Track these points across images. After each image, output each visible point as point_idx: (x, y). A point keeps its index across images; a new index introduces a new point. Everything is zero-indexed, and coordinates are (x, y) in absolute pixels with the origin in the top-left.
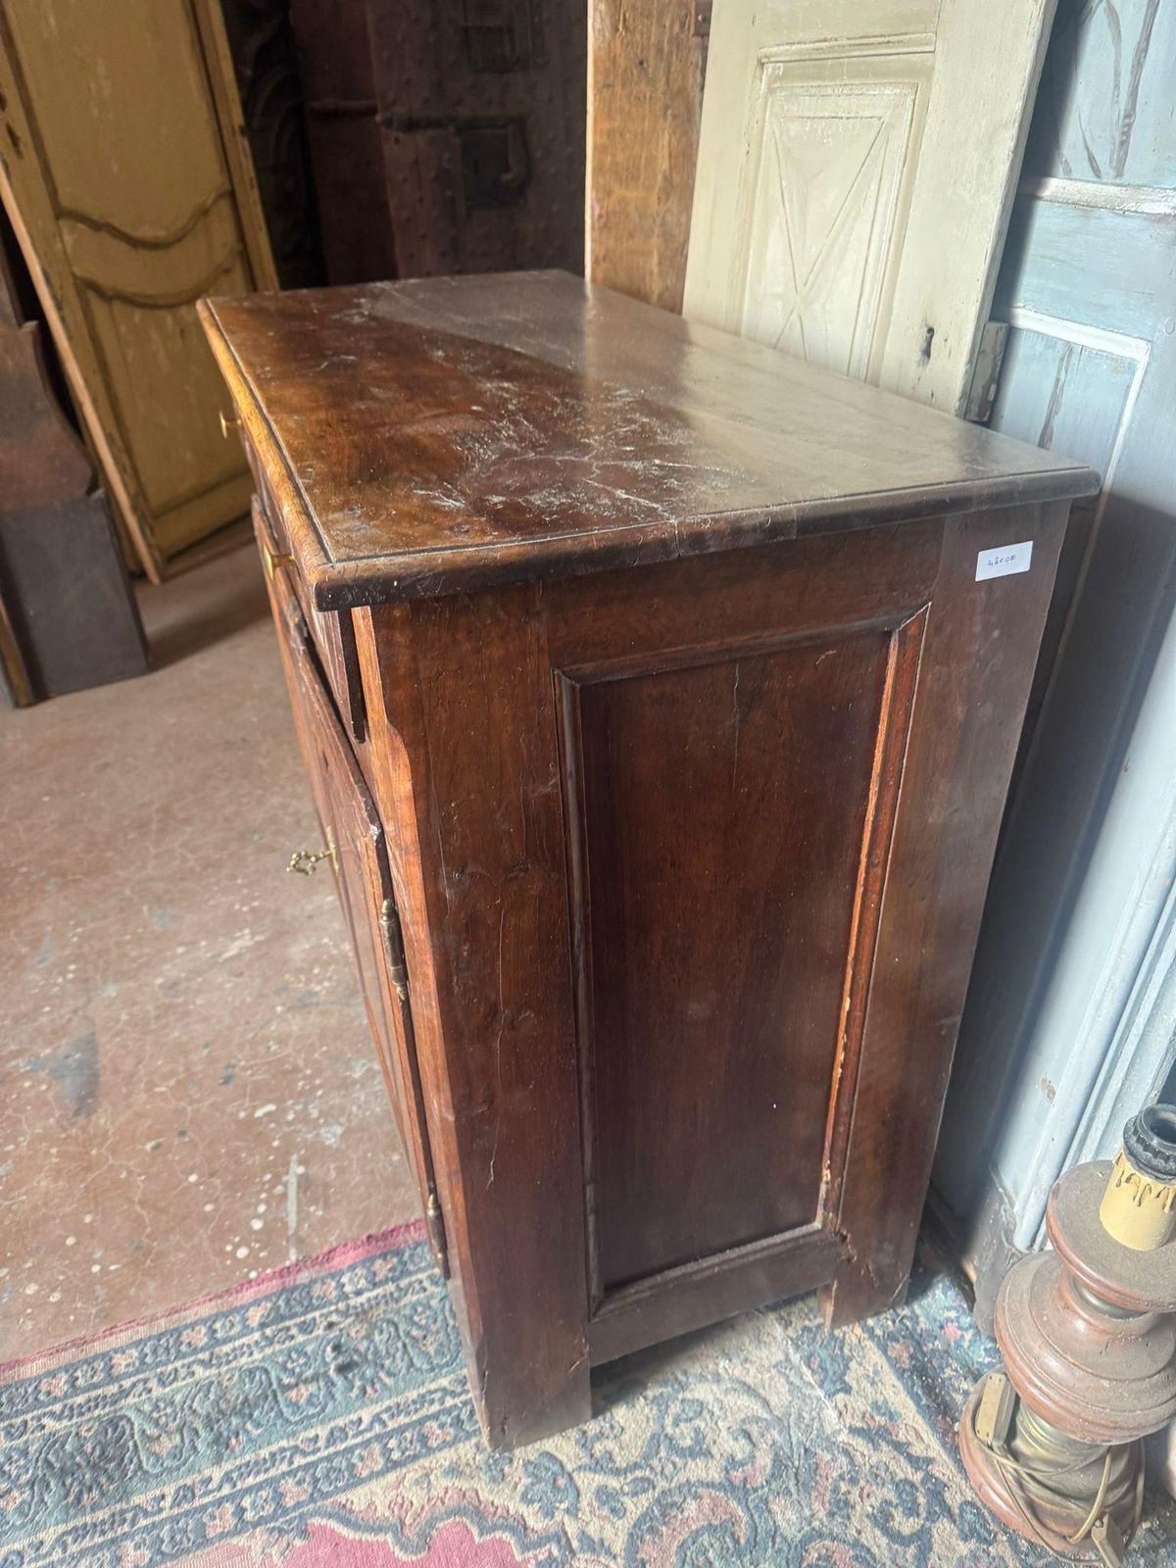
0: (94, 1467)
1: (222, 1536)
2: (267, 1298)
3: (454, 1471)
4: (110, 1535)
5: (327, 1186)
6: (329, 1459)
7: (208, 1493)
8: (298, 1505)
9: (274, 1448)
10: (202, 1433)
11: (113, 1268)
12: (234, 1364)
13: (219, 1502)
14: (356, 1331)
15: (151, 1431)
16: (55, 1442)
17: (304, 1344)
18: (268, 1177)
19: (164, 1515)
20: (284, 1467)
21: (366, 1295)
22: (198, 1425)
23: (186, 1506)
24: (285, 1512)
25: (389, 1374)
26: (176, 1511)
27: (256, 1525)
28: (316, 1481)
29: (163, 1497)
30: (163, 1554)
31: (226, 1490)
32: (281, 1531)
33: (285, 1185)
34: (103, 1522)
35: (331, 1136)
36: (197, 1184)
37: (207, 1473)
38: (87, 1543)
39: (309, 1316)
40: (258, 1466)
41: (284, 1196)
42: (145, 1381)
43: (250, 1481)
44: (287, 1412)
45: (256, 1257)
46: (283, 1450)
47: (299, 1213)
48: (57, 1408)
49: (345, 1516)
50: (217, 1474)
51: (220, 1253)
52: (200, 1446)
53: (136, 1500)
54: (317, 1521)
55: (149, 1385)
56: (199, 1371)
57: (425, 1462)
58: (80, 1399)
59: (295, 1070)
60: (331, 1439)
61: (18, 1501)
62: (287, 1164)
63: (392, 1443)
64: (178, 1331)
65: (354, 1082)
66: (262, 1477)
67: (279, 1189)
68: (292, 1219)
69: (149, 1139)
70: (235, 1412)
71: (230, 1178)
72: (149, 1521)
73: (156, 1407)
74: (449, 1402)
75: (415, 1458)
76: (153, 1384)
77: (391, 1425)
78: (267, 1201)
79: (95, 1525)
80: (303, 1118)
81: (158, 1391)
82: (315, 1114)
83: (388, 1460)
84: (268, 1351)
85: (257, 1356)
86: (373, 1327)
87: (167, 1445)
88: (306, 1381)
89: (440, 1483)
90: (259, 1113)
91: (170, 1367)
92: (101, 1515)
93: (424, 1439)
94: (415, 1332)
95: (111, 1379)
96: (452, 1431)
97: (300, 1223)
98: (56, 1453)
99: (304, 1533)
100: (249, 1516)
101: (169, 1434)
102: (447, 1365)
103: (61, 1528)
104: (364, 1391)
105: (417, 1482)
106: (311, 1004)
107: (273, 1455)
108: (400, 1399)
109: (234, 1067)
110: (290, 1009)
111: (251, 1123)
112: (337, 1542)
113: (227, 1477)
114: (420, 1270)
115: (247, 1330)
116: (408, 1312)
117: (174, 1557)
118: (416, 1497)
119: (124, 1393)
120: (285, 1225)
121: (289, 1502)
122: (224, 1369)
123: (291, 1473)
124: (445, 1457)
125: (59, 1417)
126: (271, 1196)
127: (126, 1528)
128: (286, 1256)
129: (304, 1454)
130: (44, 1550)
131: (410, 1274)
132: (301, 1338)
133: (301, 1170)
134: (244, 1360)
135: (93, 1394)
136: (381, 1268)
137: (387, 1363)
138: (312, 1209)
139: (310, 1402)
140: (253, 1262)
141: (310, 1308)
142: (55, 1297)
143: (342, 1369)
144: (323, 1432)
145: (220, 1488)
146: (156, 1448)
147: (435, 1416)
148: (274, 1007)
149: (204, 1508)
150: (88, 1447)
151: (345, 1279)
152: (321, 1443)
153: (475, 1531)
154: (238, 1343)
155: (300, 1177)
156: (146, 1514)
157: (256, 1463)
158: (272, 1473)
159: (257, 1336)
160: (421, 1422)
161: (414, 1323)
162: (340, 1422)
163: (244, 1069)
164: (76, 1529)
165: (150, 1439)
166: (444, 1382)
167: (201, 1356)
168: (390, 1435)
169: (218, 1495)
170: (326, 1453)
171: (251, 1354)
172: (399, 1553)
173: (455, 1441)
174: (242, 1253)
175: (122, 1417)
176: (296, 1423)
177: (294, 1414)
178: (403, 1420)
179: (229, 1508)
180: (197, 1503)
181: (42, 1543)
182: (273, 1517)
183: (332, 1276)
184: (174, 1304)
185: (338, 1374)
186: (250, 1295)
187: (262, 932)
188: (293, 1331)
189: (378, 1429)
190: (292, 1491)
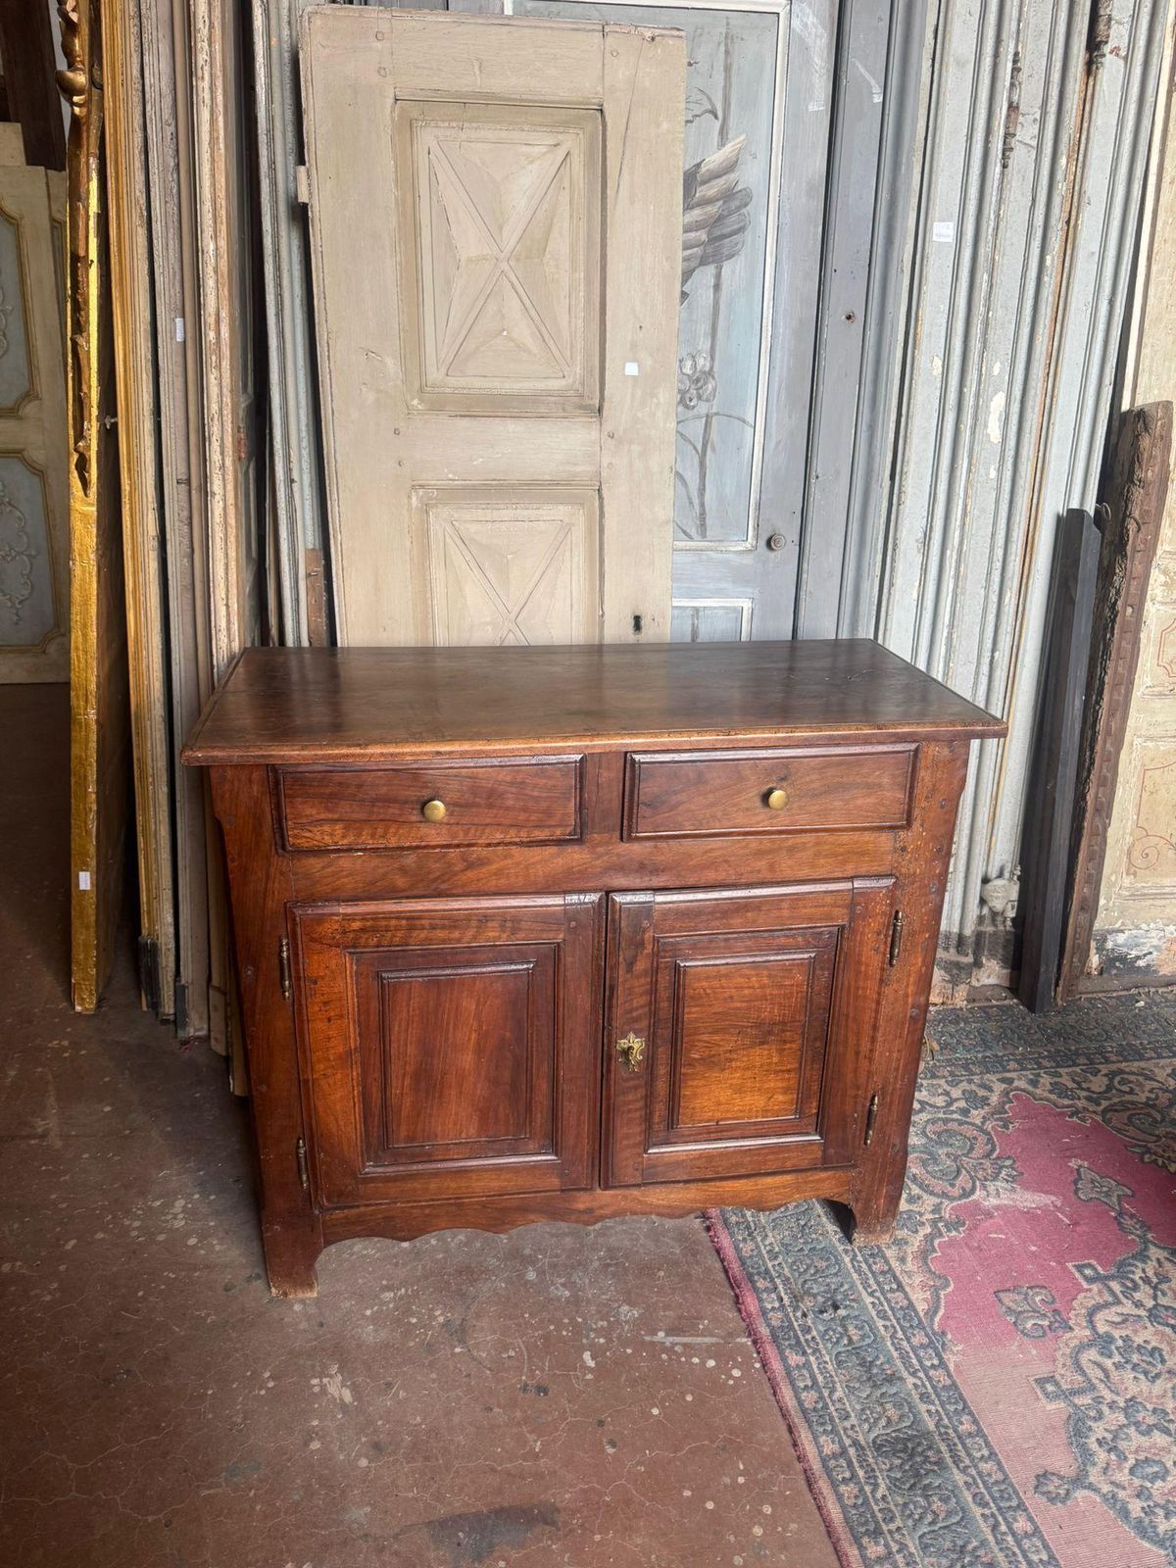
0: (912, 1456)
1: (949, 1376)
2: (781, 1353)
3: (903, 1260)
4: (956, 1440)
5: (680, 1317)
6: (898, 1320)
7: (924, 1386)
8: (927, 1335)
9: (892, 1349)
10: (884, 1390)
11: (741, 1467)
12: (833, 1373)
13: (929, 1379)
14: (808, 1303)
15: (883, 1422)
16: (895, 1485)
17: (818, 1331)
18: (664, 1356)
19: (940, 1409)
20: (905, 1343)
21: (783, 1294)
22: (878, 1393)
23: (933, 1396)
24: (931, 1342)
25: (842, 1285)
26: (937, 1402)
27: (941, 1360)
28: (911, 1326)
29: (928, 1411)
30: (963, 1409)
31: (921, 1374)
32: (944, 1344)
33: (674, 1344)
34: (948, 1445)
35: (630, 1314)
36: (663, 1408)
37: (910, 1386)
38: (963, 1454)
39: (797, 1328)
40: (905, 1358)
41: (685, 1345)
42: (845, 1429)
43: (914, 1361)
44: (868, 1341)
45: (741, 1363)
46: (893, 1344)
47: (702, 1335)
48: (868, 1489)
49: (932, 1312)
50: (911, 1380)
51: (735, 1388)
52: (893, 1390)
53: (931, 1426)
54: (936, 1327)
55: (849, 1426)
56: (839, 1393)
57: (898, 1273)
58: (861, 1473)
59: (546, 1337)
60: (885, 1318)
61: (939, 1504)
62: (652, 1343)
63: (887, 1287)
64: (804, 1411)
65: (574, 1295)
66: (912, 1355)
67: (677, 1348)
68: (708, 1340)
69: (603, 1450)
70: (869, 1370)
71: (661, 1384)
72: (944, 1417)
73: (866, 1420)
74: (860, 1258)
75: (895, 1277)
76: (847, 1424)
77: (875, 1287)
78: (690, 1357)
79: (951, 1451)
80: (606, 1332)
81: (853, 1420)
82: (602, 1324)
83: (897, 1290)
84: (824, 1352)
85: (827, 1358)
86: (807, 1293)
87: (892, 1412)
88: (846, 1330)
89: (910, 1265)
90: (591, 1364)
91: (834, 1414)
92: (943, 1448)
93: (883, 1273)
94: (812, 1271)
95: (844, 1452)
96: (877, 1260)
97: (712, 1336)
98: (903, 1483)
99: (944, 1333)
100: (936, 1362)
101: (885, 1411)
102: (835, 1257)
103: (955, 1471)
104: (853, 1300)
105: (909, 1277)
106: (461, 1325)
107: (896, 1349)
108: (858, 1283)
109: (526, 1385)
111: (600, 1371)
112: (946, 1317)
113: (914, 1374)
114: (764, 1263)
115: (807, 1365)
116: (797, 1274)
117: (965, 1402)
118: (917, 1279)
119: (855, 1443)
120: (713, 1345)
121: (926, 1341)
122: (836, 1379)
123: (908, 1340)
124: (895, 1264)
125: (876, 1486)
126: (683, 1354)
127: (950, 1431)
128: (743, 1345)
129: (896, 1332)
130: (970, 1480)
131: (766, 1270)
132: (814, 1333)
133: (661, 1334)
134: (830, 1367)
135: (856, 1464)
136: (761, 1284)
137: (833, 1287)
138: (701, 1327)
139: (861, 1328)
140: (746, 1367)
141: (791, 1327)
142: (767, 1510)
143: (836, 1307)
144: (880, 1323)
145: (920, 1378)
146: (895, 1418)
147: (870, 1267)
148: (453, 1355)
149: (933, 1387)
150: (898, 1462)
151: (769, 1306)
152: (888, 1323)
153: (935, 1255)
154: (816, 1371)
155: (667, 1335)
156: (941, 1419)
157: (902, 1358)
158: (908, 1349)
159: (812, 1359)
160: (873, 1273)
161: (805, 1271)
162: (874, 1313)
163: (532, 1377)
164: (954, 1462)
165: (889, 1421)
166: (847, 1260)
167: (826, 1395)
168: (883, 1289)
169: (925, 1379)
170: (894, 1321)
171: (826, 1362)
172: (950, 1289)
173: (884, 1257)
174: (737, 1373)
175: (874, 1442)
176: (875, 1336)
177: (869, 1337)
178: (872, 1281)
179: (932, 1373)
180: (930, 1390)
181: (966, 1483)
182: (935, 1349)
183: (764, 1314)
184: (780, 1418)
185: (842, 1312)
186: (776, 1365)
187: (325, 1367)
188: (809, 1337)
189: (878, 1294)
190: (919, 1339)
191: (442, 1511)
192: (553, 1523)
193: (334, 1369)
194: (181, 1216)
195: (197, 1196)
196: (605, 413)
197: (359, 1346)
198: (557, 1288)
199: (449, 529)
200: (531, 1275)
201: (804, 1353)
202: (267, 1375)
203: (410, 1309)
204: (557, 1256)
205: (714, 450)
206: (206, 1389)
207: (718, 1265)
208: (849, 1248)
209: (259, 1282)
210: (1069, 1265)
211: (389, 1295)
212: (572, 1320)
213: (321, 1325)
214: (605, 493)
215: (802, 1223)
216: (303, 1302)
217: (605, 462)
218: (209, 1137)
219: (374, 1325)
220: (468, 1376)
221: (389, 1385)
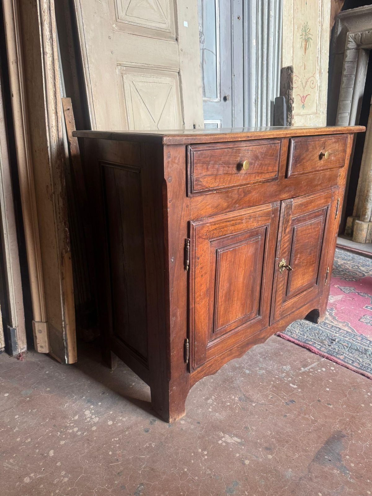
2: (336, 357)
3: (332, 322)
5: (301, 362)
6: (349, 336)
8: (359, 337)
11: (365, 391)
12: (353, 356)
14: (326, 342)
17: (337, 348)
18: (311, 374)
20: (357, 341)
21: (318, 343)
22: (368, 355)
25: (327, 334)
27: (369, 341)
28: (354, 336)
32: (365, 337)
33: (309, 369)
35: (287, 368)
36: (328, 387)
39: (332, 349)
41: (311, 368)
43: (365, 344)
44: (350, 344)
45: (330, 365)
46: (355, 342)
47: (312, 363)
49: (353, 331)
51: (337, 372)
54: (358, 334)
56: (361, 360)
59: (274, 386)
60: (346, 337)
62: (303, 372)
64: (360, 368)
65: (267, 371)
67: (311, 370)
68: (315, 364)
69: (329, 408)
70: (359, 351)
71: (319, 382)
74: (323, 326)
75: (336, 327)
77: (335, 331)
78: (317, 370)
80: (288, 376)
82: (284, 374)
83: (340, 329)
84: (345, 352)
85: (348, 353)
86: (322, 340)
88: (342, 344)
89: (335, 323)
90: (295, 387)
91: (366, 365)
93: (332, 327)
94: (317, 334)
96: (327, 325)
97: (315, 362)
99: (362, 334)
102: (317, 328)
104: (334, 337)
105: (339, 325)
106: (245, 397)
107: (358, 343)
108: (330, 332)
109: (286, 403)
110: (252, 401)
111: (299, 387)
112: (357, 330)
113: (369, 347)
114: (303, 338)
115: (346, 357)
116: (314, 337)
118: (341, 325)
120: (318, 364)
121: (361, 338)
122: (356, 357)
124: (332, 324)
126: (314, 371)
128: (325, 361)
129: (352, 339)
131: (306, 339)
133: (302, 369)
134: (351, 355)
136: (310, 343)
137: (326, 336)
138: (309, 361)
139: (345, 342)
140: (333, 366)
141: (330, 350)
143: (335, 341)
144: (347, 339)
147: (327, 327)
148: (254, 407)
151: (319, 348)
153: (337, 318)
154: (349, 357)
155: (304, 368)
157: (362, 344)
158: (360, 342)
159: (345, 355)
160: (330, 328)
161: (315, 335)
162: (342, 337)
163: (285, 399)
166: (320, 328)
168: (337, 331)
172: (350, 324)
173: (327, 323)
174: (332, 368)
176: (350, 342)
178: (332, 330)
182: (365, 339)
183: (320, 350)
184: (356, 373)
185: (337, 340)
186: (339, 361)
187: (218, 436)
188: (337, 350)
189: (337, 332)
190: (359, 339)
191: (312, 454)
192: (343, 436)
193: (222, 434)
194: (93, 417)
195: (92, 407)
196: (179, 40)
197: (221, 422)
198: (259, 371)
199: (132, 85)
200: (247, 372)
201: (342, 355)
202: (200, 450)
203: (223, 401)
204: (247, 363)
205: (205, 63)
206: (183, 470)
207: (292, 344)
208: (317, 325)
209: (157, 422)
210: (364, 308)
211: (210, 401)
212: (274, 377)
213: (199, 423)
214: (181, 73)
215: (299, 324)
216: (182, 419)
217: (181, 61)
218: (71, 384)
219: (217, 412)
220: (267, 410)
221: (246, 428)
